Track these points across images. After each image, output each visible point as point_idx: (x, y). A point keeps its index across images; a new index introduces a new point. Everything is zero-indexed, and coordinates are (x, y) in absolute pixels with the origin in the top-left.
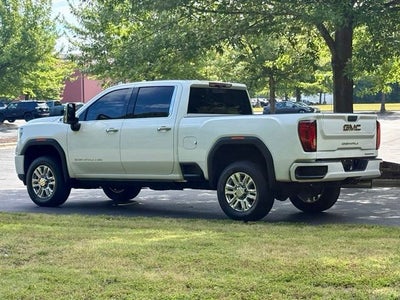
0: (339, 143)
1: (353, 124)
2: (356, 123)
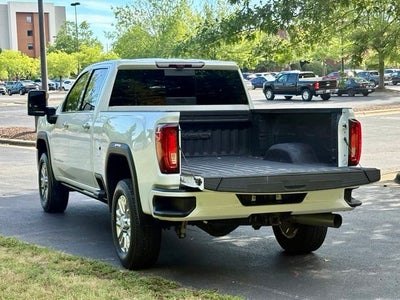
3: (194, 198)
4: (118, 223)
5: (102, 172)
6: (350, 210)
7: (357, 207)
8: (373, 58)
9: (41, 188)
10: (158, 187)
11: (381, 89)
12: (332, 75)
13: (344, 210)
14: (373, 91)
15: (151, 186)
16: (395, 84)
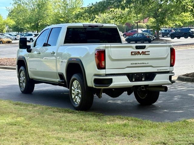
0: (129, 63)
1: (141, 51)
2: (144, 50)
3: (112, 79)
4: (73, 92)
5: (64, 72)
6: (171, 84)
7: (174, 83)
8: (153, 22)
9: (20, 83)
10: (95, 75)
11: (158, 39)
12: (130, 32)
13: (169, 84)
14: (154, 40)
15: (93, 75)
16: (163, 36)
